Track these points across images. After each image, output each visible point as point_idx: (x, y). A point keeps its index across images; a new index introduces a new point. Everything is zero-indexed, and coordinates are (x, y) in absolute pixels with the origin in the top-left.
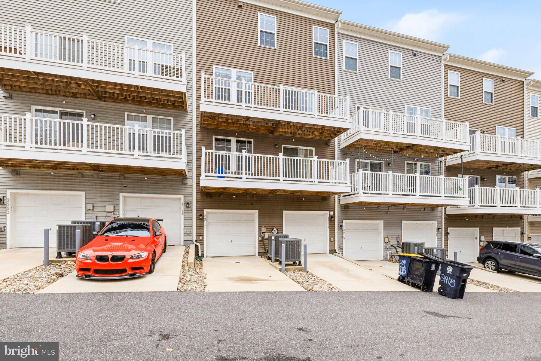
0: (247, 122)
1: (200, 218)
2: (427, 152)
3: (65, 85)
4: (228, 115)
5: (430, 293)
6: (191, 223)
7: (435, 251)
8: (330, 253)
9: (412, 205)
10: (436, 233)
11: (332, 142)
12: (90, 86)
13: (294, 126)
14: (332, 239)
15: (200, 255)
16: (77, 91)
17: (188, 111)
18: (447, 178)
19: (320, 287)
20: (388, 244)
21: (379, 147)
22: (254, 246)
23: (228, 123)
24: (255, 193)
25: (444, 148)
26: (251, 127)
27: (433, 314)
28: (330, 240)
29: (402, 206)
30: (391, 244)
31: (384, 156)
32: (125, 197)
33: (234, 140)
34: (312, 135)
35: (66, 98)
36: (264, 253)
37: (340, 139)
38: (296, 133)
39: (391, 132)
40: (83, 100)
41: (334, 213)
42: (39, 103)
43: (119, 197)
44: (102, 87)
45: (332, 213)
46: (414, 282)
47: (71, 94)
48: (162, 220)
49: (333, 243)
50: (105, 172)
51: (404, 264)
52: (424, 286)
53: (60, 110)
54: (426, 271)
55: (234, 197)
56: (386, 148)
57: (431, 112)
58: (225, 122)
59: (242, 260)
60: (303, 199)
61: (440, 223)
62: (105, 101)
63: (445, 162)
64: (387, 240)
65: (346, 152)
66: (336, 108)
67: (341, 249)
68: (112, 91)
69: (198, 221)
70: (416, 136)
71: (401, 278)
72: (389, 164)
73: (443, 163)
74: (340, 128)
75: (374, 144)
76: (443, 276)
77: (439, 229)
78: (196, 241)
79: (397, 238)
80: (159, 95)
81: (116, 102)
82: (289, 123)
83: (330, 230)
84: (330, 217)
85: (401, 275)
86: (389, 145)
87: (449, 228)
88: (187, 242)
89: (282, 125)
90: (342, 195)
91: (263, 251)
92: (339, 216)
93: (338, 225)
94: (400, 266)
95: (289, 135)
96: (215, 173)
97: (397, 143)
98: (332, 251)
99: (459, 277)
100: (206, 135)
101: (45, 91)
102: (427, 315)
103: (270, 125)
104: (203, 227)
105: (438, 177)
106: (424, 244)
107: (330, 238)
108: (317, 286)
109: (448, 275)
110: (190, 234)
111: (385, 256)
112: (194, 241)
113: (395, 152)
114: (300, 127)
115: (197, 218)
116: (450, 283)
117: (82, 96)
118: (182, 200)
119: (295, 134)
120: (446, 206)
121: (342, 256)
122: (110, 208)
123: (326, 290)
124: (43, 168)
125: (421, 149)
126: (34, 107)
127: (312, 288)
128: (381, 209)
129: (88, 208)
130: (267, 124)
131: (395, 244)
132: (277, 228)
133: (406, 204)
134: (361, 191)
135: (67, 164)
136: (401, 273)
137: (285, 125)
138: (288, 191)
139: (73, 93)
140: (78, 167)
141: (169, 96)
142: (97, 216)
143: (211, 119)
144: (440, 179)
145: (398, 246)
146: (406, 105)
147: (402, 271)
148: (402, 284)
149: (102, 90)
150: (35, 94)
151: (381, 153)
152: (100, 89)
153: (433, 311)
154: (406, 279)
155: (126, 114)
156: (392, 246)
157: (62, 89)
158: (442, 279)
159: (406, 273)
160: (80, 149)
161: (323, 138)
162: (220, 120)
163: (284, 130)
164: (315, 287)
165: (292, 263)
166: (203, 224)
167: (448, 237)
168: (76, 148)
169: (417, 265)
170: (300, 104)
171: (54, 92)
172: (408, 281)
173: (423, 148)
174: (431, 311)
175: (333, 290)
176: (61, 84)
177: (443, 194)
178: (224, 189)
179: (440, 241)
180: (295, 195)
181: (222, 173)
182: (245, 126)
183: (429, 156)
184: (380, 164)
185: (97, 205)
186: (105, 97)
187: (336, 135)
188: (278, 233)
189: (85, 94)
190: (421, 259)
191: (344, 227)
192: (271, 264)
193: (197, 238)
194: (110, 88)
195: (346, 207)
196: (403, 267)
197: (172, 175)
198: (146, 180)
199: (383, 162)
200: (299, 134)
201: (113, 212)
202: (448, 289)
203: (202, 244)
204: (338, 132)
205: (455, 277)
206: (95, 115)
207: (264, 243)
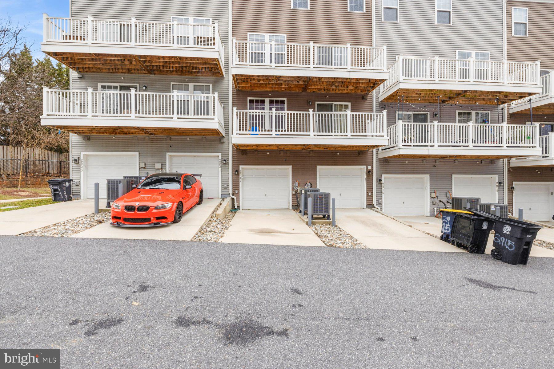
0: (279, 82)
1: (236, 173)
2: (483, 99)
3: (120, 63)
4: (259, 76)
5: (481, 255)
6: (227, 178)
7: (493, 207)
8: (367, 207)
9: (464, 156)
10: (496, 188)
11: (369, 95)
12: (139, 61)
13: (327, 82)
14: (370, 194)
15: (236, 207)
16: (130, 67)
17: (225, 77)
18: (510, 125)
19: (343, 243)
20: (435, 199)
21: (423, 97)
22: (287, 200)
23: (261, 84)
24: (288, 149)
25: (507, 92)
26: (283, 86)
27: (479, 283)
28: (368, 195)
29: (453, 158)
30: (439, 199)
31: (430, 106)
32: (171, 156)
33: (267, 100)
34: (347, 90)
35: (123, 74)
36: (296, 207)
37: (378, 92)
38: (330, 89)
39: (437, 79)
40: (137, 75)
41: (372, 167)
42: (103, 81)
43: (166, 156)
44: (149, 62)
45: (369, 167)
46: (460, 241)
47: (127, 71)
48: (200, 175)
49: (370, 197)
50: (154, 135)
51: (448, 221)
52: (472, 247)
53: (119, 85)
54: (475, 229)
55: (268, 153)
56: (432, 97)
57: (489, 56)
58: (257, 84)
59: (272, 213)
60: (338, 154)
61: (501, 176)
62: (154, 74)
63: (508, 109)
64: (434, 195)
65: (384, 105)
66: (374, 59)
67: (380, 203)
68: (157, 64)
69: (234, 176)
70: (469, 81)
71: (445, 236)
72: (436, 115)
73: (506, 111)
74: (376, 80)
75: (416, 94)
76: (497, 236)
77: (500, 183)
78: (233, 194)
79: (446, 193)
80: (197, 64)
81: (163, 74)
82: (320, 79)
83: (367, 185)
84: (367, 171)
85: (444, 233)
86: (435, 94)
87: (514, 183)
88: (224, 195)
89: (313, 82)
90: (381, 148)
91: (297, 205)
92: (377, 170)
93: (376, 179)
94: (443, 223)
95: (323, 92)
96: (249, 131)
97: (445, 91)
98: (370, 206)
99: (520, 239)
100: (241, 98)
101: (107, 70)
102: (468, 283)
103: (301, 82)
104: (239, 181)
105: (498, 125)
106: (479, 200)
107: (368, 193)
108: (340, 241)
109: (505, 236)
110: (227, 188)
111: (432, 212)
112: (231, 194)
113: (443, 101)
114: (333, 82)
115: (233, 173)
116: (507, 245)
117: (136, 71)
118: (220, 158)
119: (328, 90)
120: (510, 157)
121: (381, 212)
122: (158, 166)
123: (349, 246)
124: (107, 133)
125: (475, 96)
126: (100, 85)
127: (334, 243)
128: (427, 163)
129: (141, 166)
130: (298, 82)
131: (444, 199)
132: (311, 182)
133: (457, 156)
134: (401, 144)
135: (122, 129)
136: (444, 231)
137: (317, 81)
138: (320, 146)
139: (128, 69)
140: (132, 131)
141: (205, 64)
142: (148, 173)
143: (243, 81)
144: (500, 127)
145: (448, 202)
146: (457, 51)
147: (445, 229)
148: (446, 243)
149: (149, 64)
150: (101, 73)
151: (427, 104)
152: (147, 64)
153: (479, 279)
154: (450, 237)
155: (172, 84)
156: (440, 201)
157: (119, 67)
158: (496, 239)
159: (450, 231)
160: (129, 115)
161: (359, 92)
162: (252, 82)
163: (316, 87)
164: (337, 242)
165: (321, 216)
166: (239, 179)
167: (512, 193)
168: (126, 115)
169: (463, 223)
170: (335, 60)
171: (114, 70)
172: (453, 241)
173: (477, 94)
174: (476, 279)
175: (357, 247)
176: (117, 62)
177: (505, 145)
178: (258, 145)
179: (501, 197)
180: (330, 150)
181: (256, 131)
182: (277, 86)
183: (486, 103)
184: (426, 116)
185: (149, 163)
186: (154, 71)
187: (373, 88)
188: (311, 187)
189: (138, 70)
190: (469, 216)
191: (383, 181)
192: (300, 218)
193: (233, 192)
194: (156, 62)
195: (385, 162)
196: (446, 225)
197: (210, 135)
198: (188, 141)
199: (429, 113)
200: (333, 89)
201: (162, 169)
202: (505, 252)
203: (238, 197)
204: (374, 84)
205: (515, 239)
206: (146, 87)
207: (297, 197)
